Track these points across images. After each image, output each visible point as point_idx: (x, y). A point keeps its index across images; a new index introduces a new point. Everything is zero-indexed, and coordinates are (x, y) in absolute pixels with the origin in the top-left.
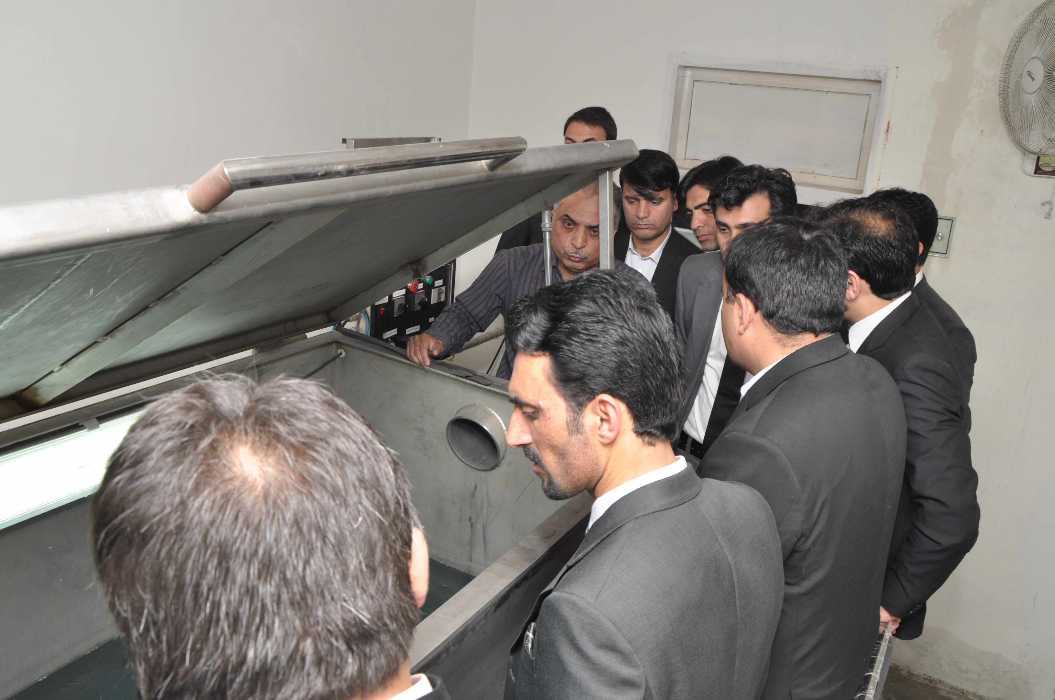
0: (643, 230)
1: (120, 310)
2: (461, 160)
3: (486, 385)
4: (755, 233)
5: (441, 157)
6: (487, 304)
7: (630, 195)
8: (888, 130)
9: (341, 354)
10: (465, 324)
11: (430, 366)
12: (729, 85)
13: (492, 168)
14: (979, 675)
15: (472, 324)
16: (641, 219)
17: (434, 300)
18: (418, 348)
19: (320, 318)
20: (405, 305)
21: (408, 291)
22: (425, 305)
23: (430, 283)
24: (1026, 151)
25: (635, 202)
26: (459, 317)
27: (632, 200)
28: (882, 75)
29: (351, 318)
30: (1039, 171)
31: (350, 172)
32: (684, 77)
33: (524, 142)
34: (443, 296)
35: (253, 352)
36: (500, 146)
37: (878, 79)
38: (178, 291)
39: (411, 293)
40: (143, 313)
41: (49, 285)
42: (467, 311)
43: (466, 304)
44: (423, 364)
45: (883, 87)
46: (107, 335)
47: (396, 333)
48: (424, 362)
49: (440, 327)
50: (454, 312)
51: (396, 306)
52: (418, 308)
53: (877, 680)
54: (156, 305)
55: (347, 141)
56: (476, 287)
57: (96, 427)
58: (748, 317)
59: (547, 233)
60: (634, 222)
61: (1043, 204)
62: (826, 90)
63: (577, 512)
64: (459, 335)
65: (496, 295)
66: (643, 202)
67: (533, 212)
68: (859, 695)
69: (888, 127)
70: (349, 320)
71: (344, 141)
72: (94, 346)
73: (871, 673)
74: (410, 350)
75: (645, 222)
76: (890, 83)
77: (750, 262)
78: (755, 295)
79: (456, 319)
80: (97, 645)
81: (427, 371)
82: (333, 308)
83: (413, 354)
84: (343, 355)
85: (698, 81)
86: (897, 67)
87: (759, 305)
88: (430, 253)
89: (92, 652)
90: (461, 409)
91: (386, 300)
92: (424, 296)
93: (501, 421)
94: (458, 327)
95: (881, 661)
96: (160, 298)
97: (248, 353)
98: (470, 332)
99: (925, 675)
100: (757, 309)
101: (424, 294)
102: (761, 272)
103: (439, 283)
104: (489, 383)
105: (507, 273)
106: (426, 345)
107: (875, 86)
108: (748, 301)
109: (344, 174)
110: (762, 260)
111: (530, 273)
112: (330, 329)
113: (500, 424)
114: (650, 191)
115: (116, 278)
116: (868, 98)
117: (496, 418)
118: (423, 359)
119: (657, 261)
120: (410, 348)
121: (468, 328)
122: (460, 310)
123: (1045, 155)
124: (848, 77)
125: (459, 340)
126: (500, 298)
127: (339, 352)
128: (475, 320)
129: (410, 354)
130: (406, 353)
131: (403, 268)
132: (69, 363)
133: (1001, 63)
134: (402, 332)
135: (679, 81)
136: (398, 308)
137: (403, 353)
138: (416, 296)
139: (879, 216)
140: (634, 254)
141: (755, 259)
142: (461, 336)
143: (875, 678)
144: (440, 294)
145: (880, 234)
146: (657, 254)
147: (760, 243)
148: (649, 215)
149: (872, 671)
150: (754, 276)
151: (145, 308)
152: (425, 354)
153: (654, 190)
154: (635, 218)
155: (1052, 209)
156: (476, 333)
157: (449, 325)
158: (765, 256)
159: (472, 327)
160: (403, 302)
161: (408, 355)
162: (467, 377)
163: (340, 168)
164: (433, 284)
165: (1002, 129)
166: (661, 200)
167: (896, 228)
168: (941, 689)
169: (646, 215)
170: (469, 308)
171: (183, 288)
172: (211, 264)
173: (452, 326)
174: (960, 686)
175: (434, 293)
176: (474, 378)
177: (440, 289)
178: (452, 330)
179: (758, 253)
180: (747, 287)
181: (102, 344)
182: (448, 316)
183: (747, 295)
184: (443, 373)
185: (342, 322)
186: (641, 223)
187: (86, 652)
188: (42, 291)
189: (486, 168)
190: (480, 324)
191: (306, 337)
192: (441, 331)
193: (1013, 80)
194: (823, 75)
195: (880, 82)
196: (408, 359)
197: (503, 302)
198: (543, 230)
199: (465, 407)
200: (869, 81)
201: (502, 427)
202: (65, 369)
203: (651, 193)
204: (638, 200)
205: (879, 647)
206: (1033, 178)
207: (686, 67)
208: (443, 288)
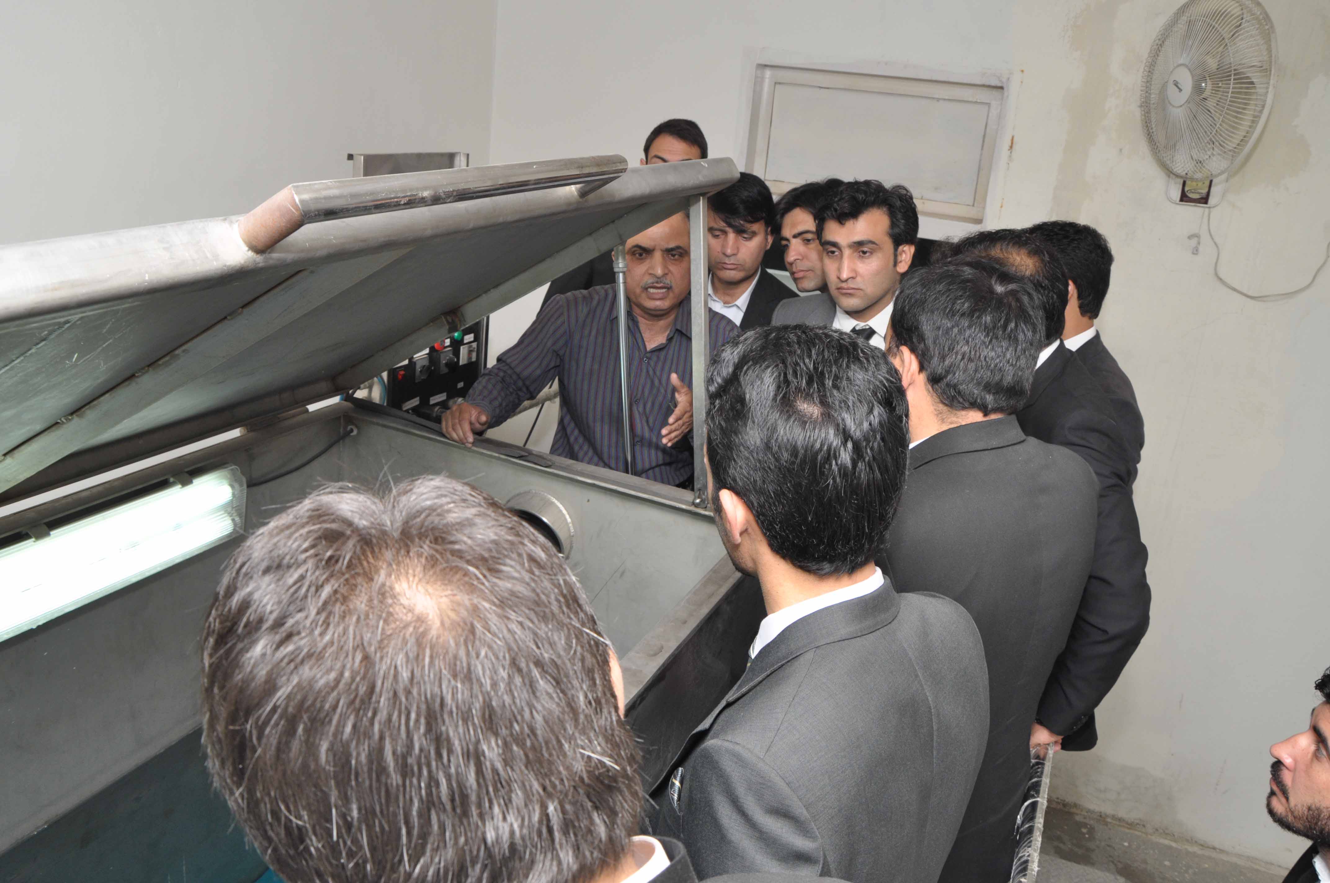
0: (728, 271)
1: (99, 381)
2: (556, 183)
3: (546, 467)
4: (937, 274)
5: (535, 180)
6: (541, 363)
7: (716, 226)
8: (1011, 147)
9: (352, 431)
10: (511, 390)
11: (473, 443)
12: (818, 89)
13: (583, 194)
14: (1119, 794)
15: (520, 389)
16: (727, 256)
17: (463, 360)
18: (457, 421)
19: (323, 386)
20: (429, 368)
21: (432, 349)
22: (453, 366)
23: (459, 339)
24: (1170, 172)
25: (723, 237)
26: (503, 380)
27: (717, 233)
28: (1004, 80)
29: (362, 386)
30: (1184, 199)
31: (436, 200)
32: (763, 79)
33: (623, 161)
34: (474, 355)
35: (240, 432)
36: (598, 165)
37: (999, 85)
38: (178, 355)
39: (437, 351)
40: (127, 383)
41: (30, 349)
42: (515, 372)
43: (513, 365)
44: (465, 441)
45: (1006, 94)
46: (72, 414)
47: (418, 403)
48: (466, 439)
49: (480, 395)
50: (497, 375)
51: (418, 369)
52: (444, 370)
53: (1045, 807)
54: (144, 373)
55: (355, 157)
56: (526, 342)
57: (47, 534)
58: (909, 378)
59: (621, 275)
60: (718, 260)
61: (1190, 237)
62: (937, 96)
63: (685, 622)
64: (504, 404)
65: (554, 351)
66: (731, 236)
67: (604, 248)
68: (1027, 826)
69: (1012, 143)
70: (359, 388)
71: (350, 157)
72: (54, 428)
73: (1038, 799)
74: (447, 425)
75: (732, 260)
76: (1013, 89)
77: (924, 309)
78: (922, 351)
79: (501, 385)
80: (46, 823)
81: (469, 450)
82: (342, 372)
83: (450, 429)
84: (355, 432)
85: (780, 83)
86: (1022, 71)
87: (926, 364)
88: (469, 301)
89: (39, 833)
90: (512, 498)
91: (406, 362)
92: (451, 356)
93: (564, 512)
94: (503, 394)
95: (1046, 784)
96: (153, 364)
97: (236, 433)
98: (517, 401)
99: (1058, 798)
100: (922, 368)
101: (451, 352)
102: (934, 324)
103: (469, 338)
104: (550, 463)
105: (566, 324)
106: (466, 416)
107: (995, 93)
108: (913, 357)
109: (430, 202)
110: (938, 309)
111: (595, 324)
112: (336, 400)
113: (563, 515)
114: (742, 222)
115: (109, 339)
116: (987, 108)
117: (558, 508)
118: (464, 434)
119: (744, 309)
120: (447, 422)
121: (514, 395)
122: (505, 372)
123: (1192, 179)
124: (965, 82)
125: (504, 412)
126: (558, 355)
127: (349, 428)
128: (524, 384)
129: (447, 428)
130: (441, 428)
131: (434, 320)
132: (16, 452)
133: (1142, 70)
134: (425, 402)
135: (758, 82)
136: (421, 371)
137: (436, 429)
138: (442, 356)
139: (1024, 251)
140: (714, 300)
141: (930, 306)
142: (507, 406)
143: (1042, 804)
144: (470, 352)
145: (1028, 273)
146: (743, 300)
147: (940, 287)
148: (738, 251)
149: (1038, 797)
150: (924, 327)
151: (131, 377)
152: (467, 427)
153: (746, 221)
154: (721, 255)
155: (1199, 243)
156: (524, 401)
157: (491, 392)
158: (943, 304)
159: (521, 394)
160: (426, 363)
161: (444, 430)
162: (520, 457)
163: (426, 194)
164: (462, 339)
165: (1144, 147)
166: (754, 234)
167: (1045, 266)
168: (1077, 814)
169: (735, 252)
170: (518, 370)
171: (184, 351)
172: (225, 318)
173: (495, 393)
174: (1097, 809)
175: (463, 350)
176: (529, 458)
177: (471, 347)
178: (496, 398)
179: (936, 299)
180: (915, 340)
181: (65, 426)
182: (489, 380)
183: (913, 350)
184: (489, 453)
185: (351, 392)
186: (727, 262)
187: (33, 832)
188: (18, 358)
189: (576, 193)
190: (532, 389)
191: (307, 410)
192: (483, 400)
193: (1155, 90)
194: (934, 78)
195: (1002, 88)
196: (443, 436)
197: (562, 360)
198: (616, 270)
199: (518, 495)
200: (989, 87)
201: (566, 519)
202: (9, 460)
203: (742, 225)
204: (725, 233)
205: (1043, 768)
206: (1178, 206)
207: (766, 66)
208: (474, 345)
